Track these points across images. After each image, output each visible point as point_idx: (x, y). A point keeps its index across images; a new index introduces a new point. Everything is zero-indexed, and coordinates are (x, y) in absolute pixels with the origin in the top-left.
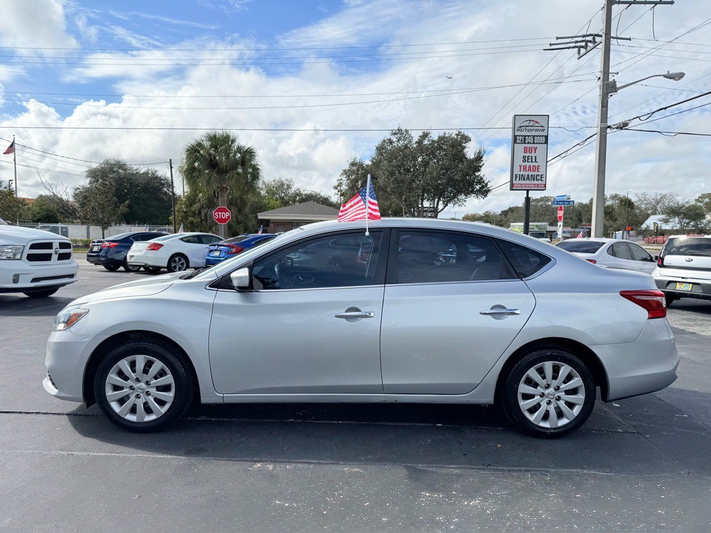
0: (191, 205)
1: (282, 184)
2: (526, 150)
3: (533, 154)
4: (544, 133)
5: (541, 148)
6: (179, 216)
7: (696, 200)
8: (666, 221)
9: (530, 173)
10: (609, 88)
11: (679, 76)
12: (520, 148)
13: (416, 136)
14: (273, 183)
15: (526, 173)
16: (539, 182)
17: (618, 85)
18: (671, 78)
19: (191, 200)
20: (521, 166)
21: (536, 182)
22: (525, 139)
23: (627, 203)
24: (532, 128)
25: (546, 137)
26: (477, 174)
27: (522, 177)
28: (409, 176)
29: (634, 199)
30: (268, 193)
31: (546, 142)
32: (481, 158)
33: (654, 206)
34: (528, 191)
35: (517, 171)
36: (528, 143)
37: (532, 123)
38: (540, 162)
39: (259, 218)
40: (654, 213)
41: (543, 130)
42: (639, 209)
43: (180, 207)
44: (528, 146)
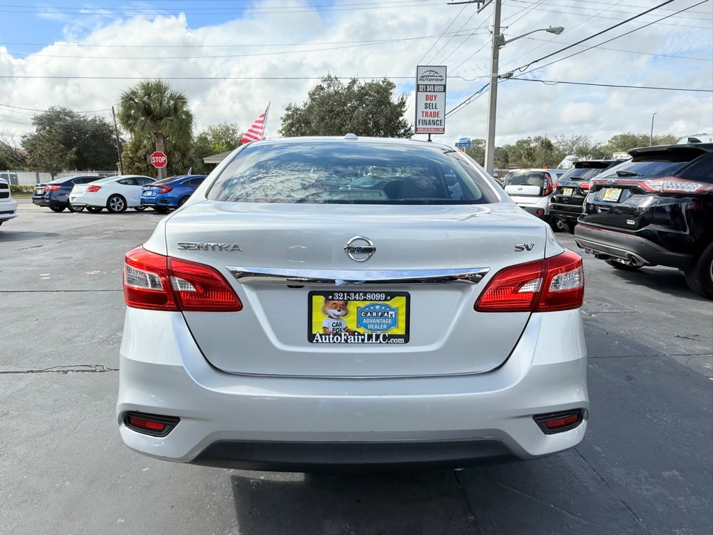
0: (137, 151)
1: (228, 129)
2: (427, 96)
3: (433, 102)
4: (443, 83)
5: (440, 96)
6: (125, 161)
7: (609, 141)
9: (431, 119)
10: (499, 42)
11: (558, 31)
12: (422, 95)
13: (346, 83)
14: (218, 128)
15: (428, 119)
16: (439, 127)
17: (506, 40)
18: (552, 32)
19: (137, 146)
20: (423, 112)
21: (436, 127)
22: (426, 88)
23: (548, 145)
24: (433, 78)
25: (445, 86)
26: (401, 119)
27: (425, 122)
28: (337, 121)
29: (553, 141)
30: (214, 138)
31: (445, 91)
32: (404, 103)
33: (570, 147)
34: (430, 134)
35: (420, 117)
36: (429, 91)
37: (432, 74)
38: (440, 109)
39: (205, 162)
40: (570, 154)
41: (442, 80)
42: (558, 149)
43: (126, 154)
44: (429, 94)
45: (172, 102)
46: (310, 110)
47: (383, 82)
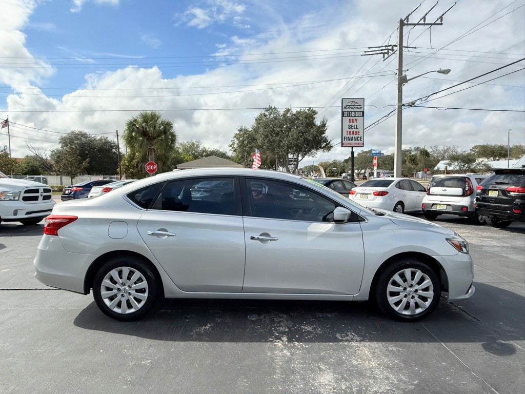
0: (131, 161)
1: (193, 144)
2: (350, 121)
3: (355, 124)
4: (362, 110)
5: (360, 119)
6: (123, 168)
7: (470, 150)
8: (450, 165)
9: (353, 136)
10: (403, 80)
11: (446, 72)
12: (346, 119)
13: (282, 112)
14: (187, 144)
15: (351, 136)
16: (360, 142)
17: (408, 78)
18: (442, 73)
19: (132, 158)
20: (347, 131)
21: (357, 142)
22: (349, 114)
23: (425, 153)
24: (354, 107)
25: (363, 112)
26: (323, 136)
27: (349, 139)
28: (278, 138)
29: (429, 150)
30: (184, 151)
31: (363, 116)
32: (325, 125)
33: (442, 154)
34: (352, 147)
35: (345, 135)
36: (352, 116)
37: (353, 104)
38: (360, 129)
39: (178, 168)
40: (443, 159)
41: (361, 108)
42: (432, 156)
43: (124, 162)
44: (351, 118)
45: (162, 127)
46: (256, 130)
47: (308, 110)
